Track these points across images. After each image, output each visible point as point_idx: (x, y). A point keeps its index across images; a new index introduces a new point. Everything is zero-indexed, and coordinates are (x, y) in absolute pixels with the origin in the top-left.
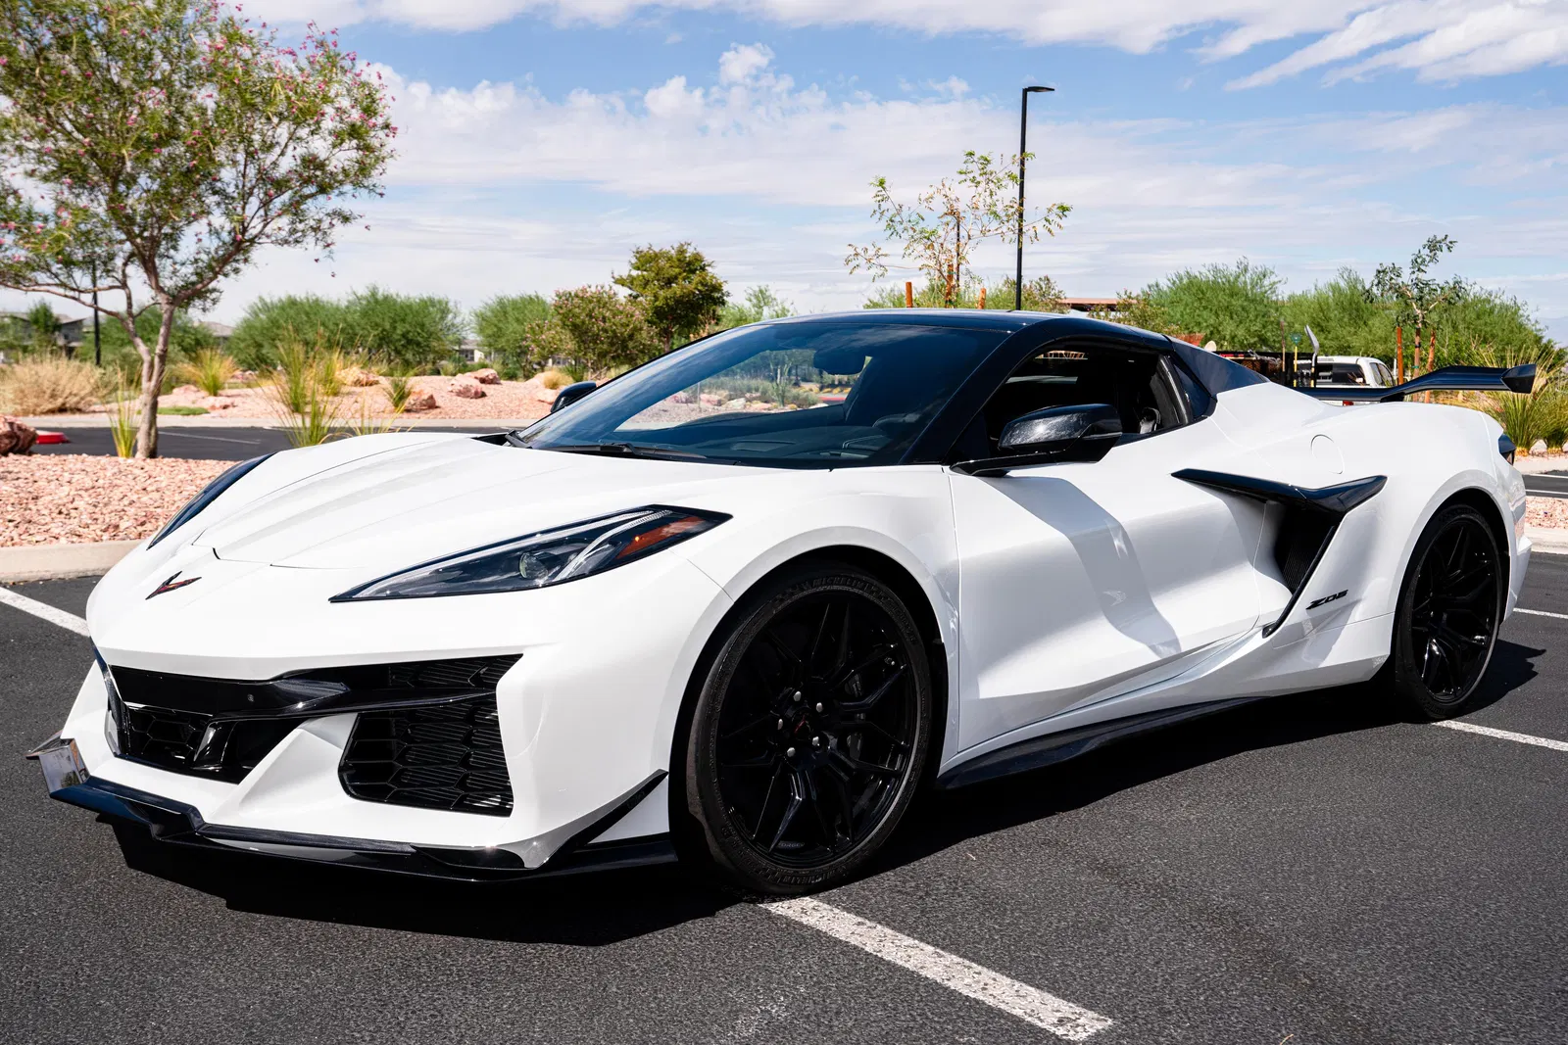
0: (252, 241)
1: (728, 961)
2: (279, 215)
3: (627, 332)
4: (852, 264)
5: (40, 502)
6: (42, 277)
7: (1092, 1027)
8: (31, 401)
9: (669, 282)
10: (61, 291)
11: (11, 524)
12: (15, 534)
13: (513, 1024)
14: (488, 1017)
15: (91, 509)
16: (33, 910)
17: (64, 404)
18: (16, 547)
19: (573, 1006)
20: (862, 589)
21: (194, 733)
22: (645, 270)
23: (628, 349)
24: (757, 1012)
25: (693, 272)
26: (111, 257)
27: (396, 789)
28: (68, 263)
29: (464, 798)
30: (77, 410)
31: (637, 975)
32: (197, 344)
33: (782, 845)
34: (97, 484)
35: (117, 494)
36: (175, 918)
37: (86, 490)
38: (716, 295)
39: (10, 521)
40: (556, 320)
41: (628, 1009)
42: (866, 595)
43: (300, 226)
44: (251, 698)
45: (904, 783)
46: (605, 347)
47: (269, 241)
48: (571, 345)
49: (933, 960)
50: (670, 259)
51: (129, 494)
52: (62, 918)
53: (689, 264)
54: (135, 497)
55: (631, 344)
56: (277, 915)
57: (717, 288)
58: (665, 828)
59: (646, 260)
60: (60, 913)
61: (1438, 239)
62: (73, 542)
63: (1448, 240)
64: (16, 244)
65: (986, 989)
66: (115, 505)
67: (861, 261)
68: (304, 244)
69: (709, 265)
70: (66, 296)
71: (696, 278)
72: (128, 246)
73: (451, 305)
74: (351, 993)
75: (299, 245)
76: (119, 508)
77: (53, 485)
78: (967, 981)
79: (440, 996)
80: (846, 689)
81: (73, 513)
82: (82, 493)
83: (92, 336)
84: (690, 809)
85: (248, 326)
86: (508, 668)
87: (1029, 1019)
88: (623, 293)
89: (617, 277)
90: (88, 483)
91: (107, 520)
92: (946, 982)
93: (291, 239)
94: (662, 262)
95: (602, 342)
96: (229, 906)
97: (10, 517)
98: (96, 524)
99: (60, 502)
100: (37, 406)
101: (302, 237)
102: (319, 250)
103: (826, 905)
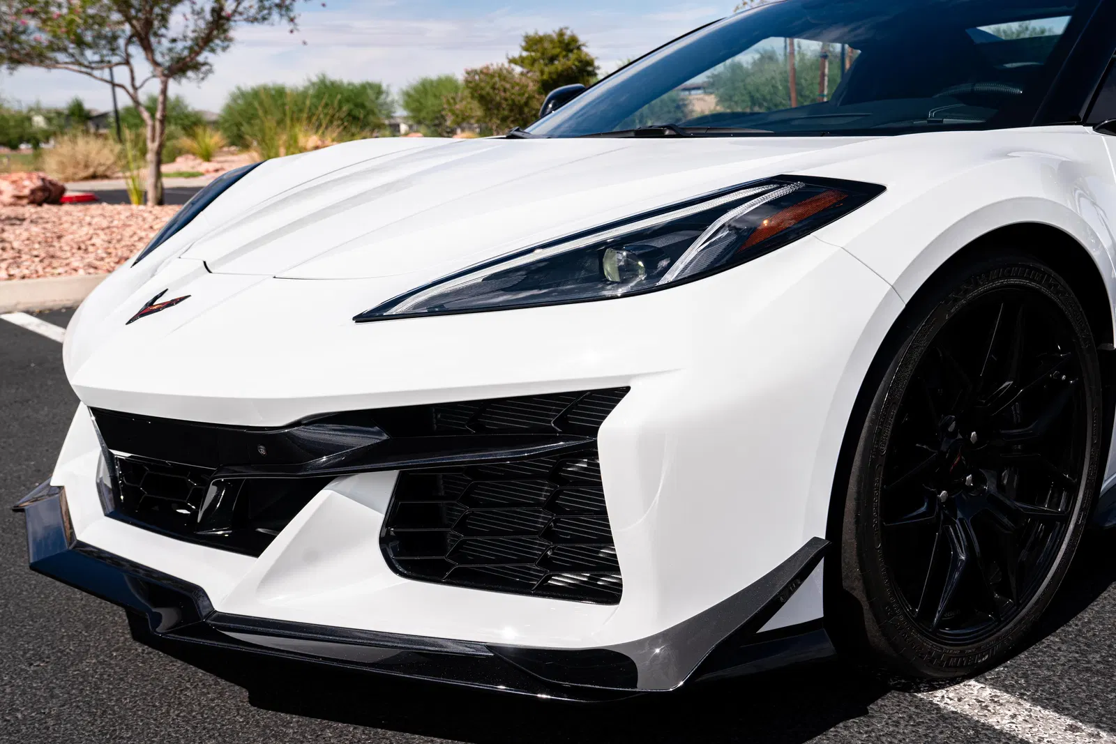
0: (228, 19)
3: (523, 100)
5: (63, 240)
6: (61, 57)
8: (70, 171)
9: (552, 59)
10: (76, 67)
11: (37, 260)
12: (40, 268)
15: (106, 245)
16: (18, 710)
17: (95, 172)
18: (40, 280)
20: (1039, 283)
21: (196, 489)
22: (533, 51)
23: (524, 114)
25: (571, 51)
26: (115, 38)
27: (457, 566)
28: (80, 43)
29: (547, 577)
30: (105, 177)
32: (192, 123)
34: (111, 225)
35: (128, 232)
36: (188, 722)
37: (103, 229)
38: (590, 69)
39: (36, 256)
40: (467, 93)
42: (1044, 290)
44: (262, 450)
45: (1071, 527)
46: (506, 113)
47: (242, 18)
48: (479, 112)
50: (552, 41)
51: (139, 232)
52: (51, 722)
53: (568, 44)
54: (143, 234)
55: (526, 110)
56: (311, 717)
57: (590, 63)
58: (820, 614)
59: (533, 43)
60: (49, 715)
62: (89, 273)
64: (40, 29)
66: (127, 242)
68: (270, 21)
69: (583, 45)
70: (81, 72)
71: (572, 56)
72: (127, 27)
73: (384, 87)
75: (266, 22)
76: (129, 243)
77: (75, 227)
81: (91, 249)
82: (99, 232)
83: (114, 125)
84: (845, 584)
85: (229, 109)
86: (613, 407)
88: (518, 69)
89: (510, 57)
90: (105, 224)
93: (259, 16)
94: (547, 45)
95: (504, 109)
96: (253, 701)
97: (35, 253)
98: (110, 257)
99: (81, 240)
100: (75, 174)
101: (269, 14)
102: (285, 25)
103: (1006, 696)
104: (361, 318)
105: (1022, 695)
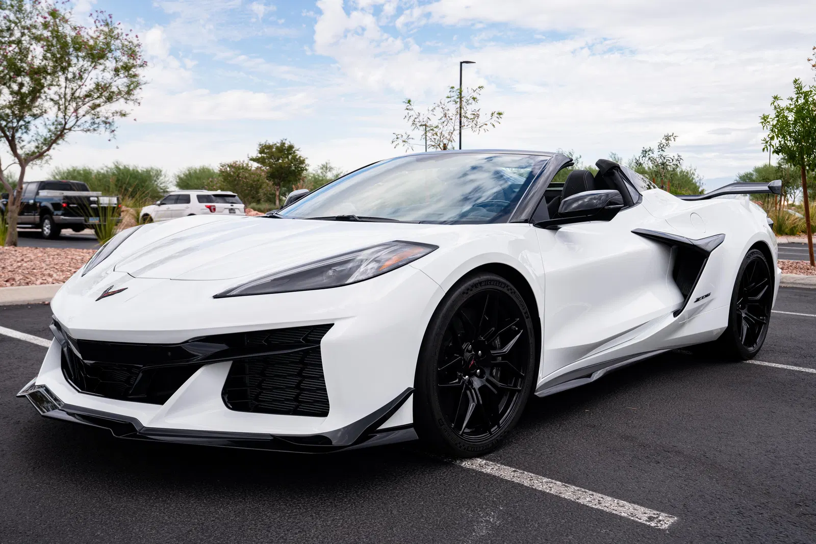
0: (70, 129)
1: (453, 494)
2: (84, 116)
3: (258, 184)
4: (395, 144)
7: (668, 521)
9: (278, 159)
13: (348, 534)
14: (332, 531)
19: (379, 523)
22: (265, 154)
24: (482, 521)
25: (289, 154)
29: (297, 407)
31: (406, 504)
33: (466, 431)
38: (302, 165)
40: (221, 179)
41: (410, 523)
42: (506, 291)
43: (97, 121)
44: (169, 354)
47: (79, 129)
49: (564, 489)
50: (277, 148)
53: (287, 150)
57: (302, 162)
58: (411, 421)
59: (264, 149)
61: (669, 135)
63: (674, 135)
65: (601, 503)
67: (400, 141)
68: (98, 131)
69: (298, 150)
71: (290, 157)
73: (163, 171)
74: (247, 521)
75: (96, 132)
78: (588, 499)
79: (299, 521)
80: (493, 344)
86: (327, 332)
87: (632, 518)
88: (255, 165)
89: (251, 157)
91: (7, 276)
92: (577, 501)
93: (91, 129)
94: (273, 150)
101: (98, 127)
102: (107, 134)
103: (491, 463)
104: (216, 297)
105: (497, 462)
